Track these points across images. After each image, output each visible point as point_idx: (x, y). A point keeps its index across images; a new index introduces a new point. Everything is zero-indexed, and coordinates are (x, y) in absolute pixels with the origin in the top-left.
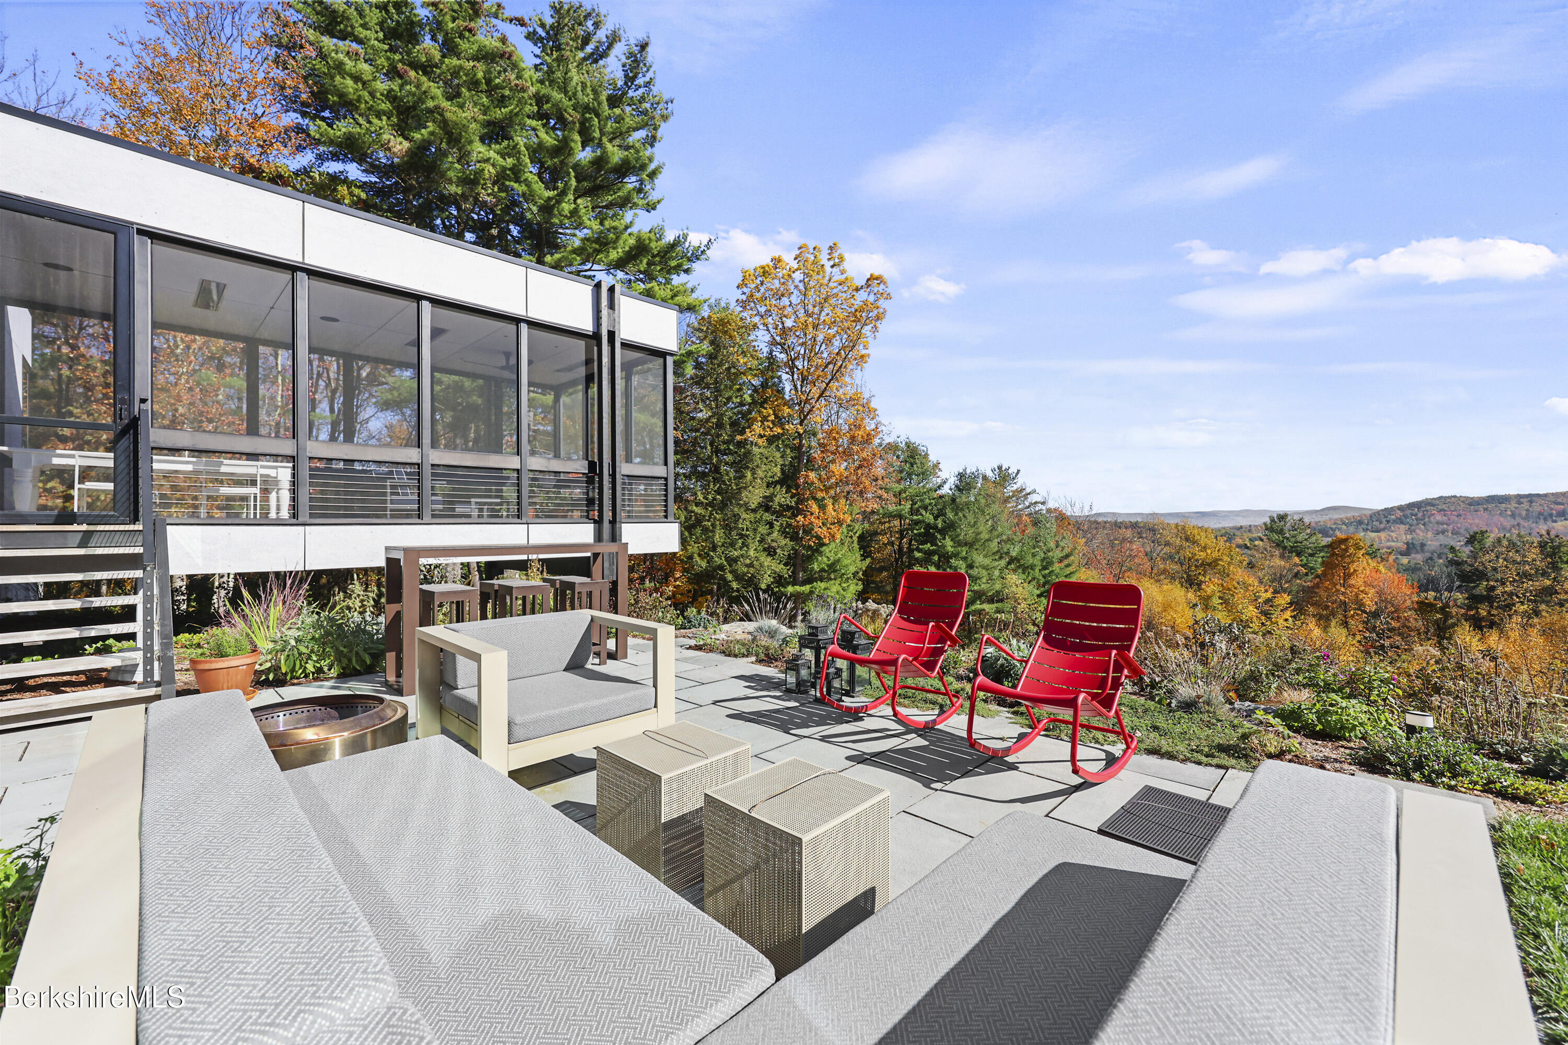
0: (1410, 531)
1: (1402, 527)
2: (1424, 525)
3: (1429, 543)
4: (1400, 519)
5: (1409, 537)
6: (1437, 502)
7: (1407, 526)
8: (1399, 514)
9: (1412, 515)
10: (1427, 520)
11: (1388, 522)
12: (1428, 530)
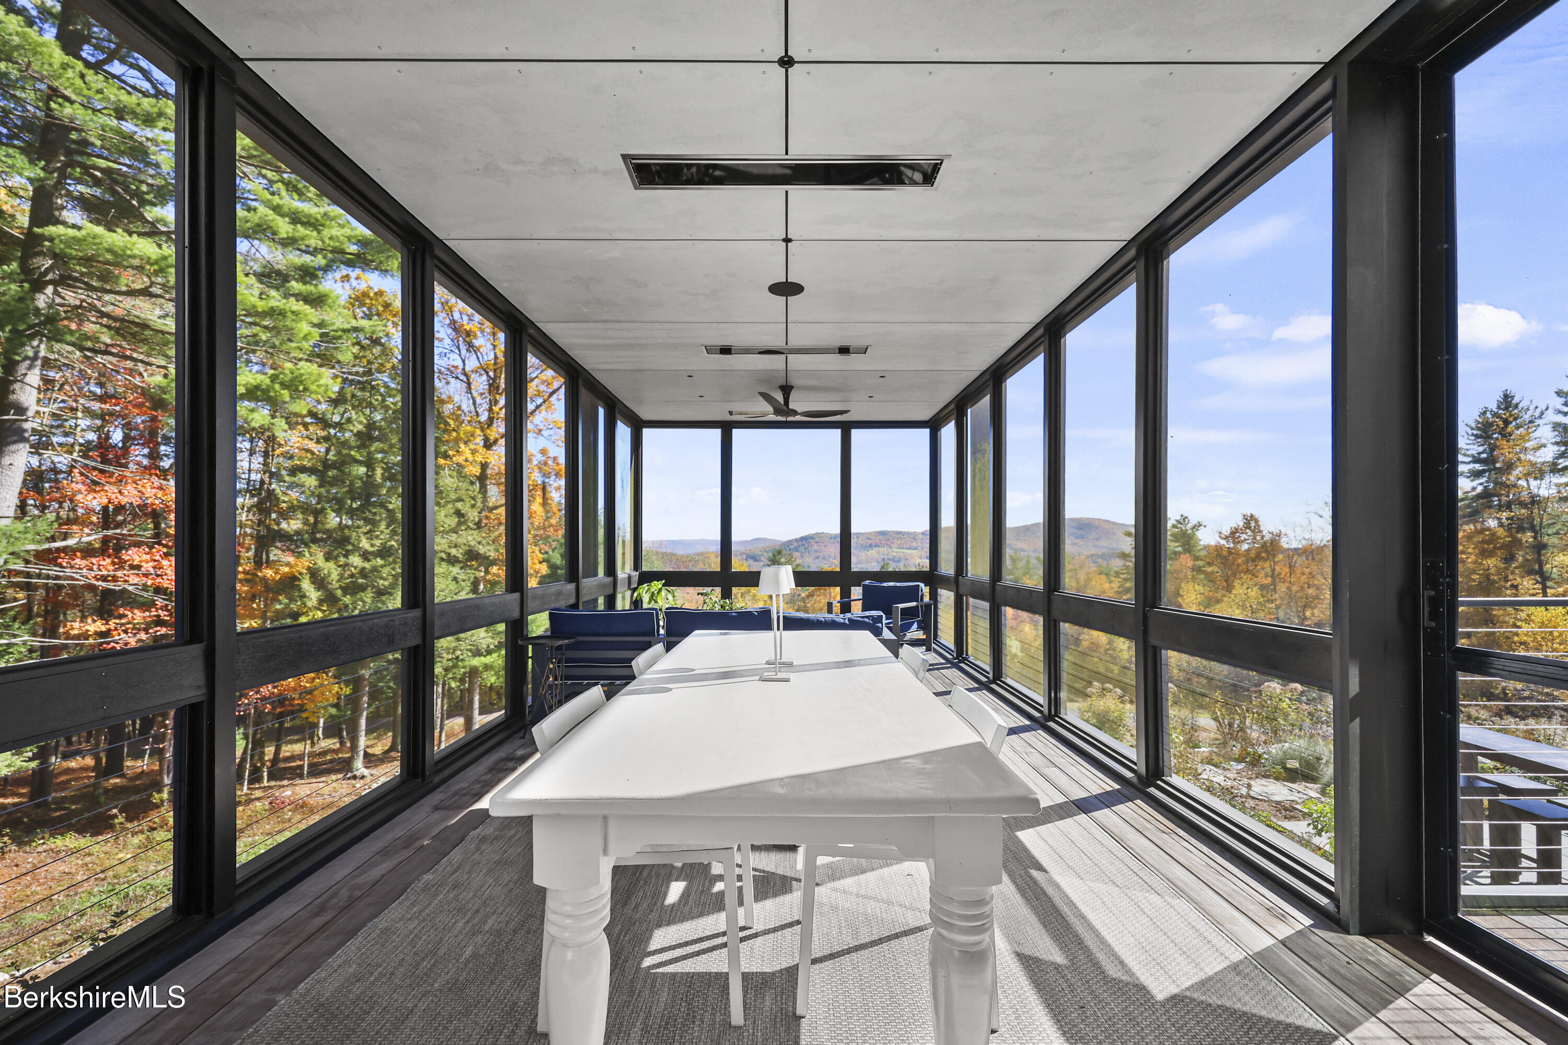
9: (802, 545)
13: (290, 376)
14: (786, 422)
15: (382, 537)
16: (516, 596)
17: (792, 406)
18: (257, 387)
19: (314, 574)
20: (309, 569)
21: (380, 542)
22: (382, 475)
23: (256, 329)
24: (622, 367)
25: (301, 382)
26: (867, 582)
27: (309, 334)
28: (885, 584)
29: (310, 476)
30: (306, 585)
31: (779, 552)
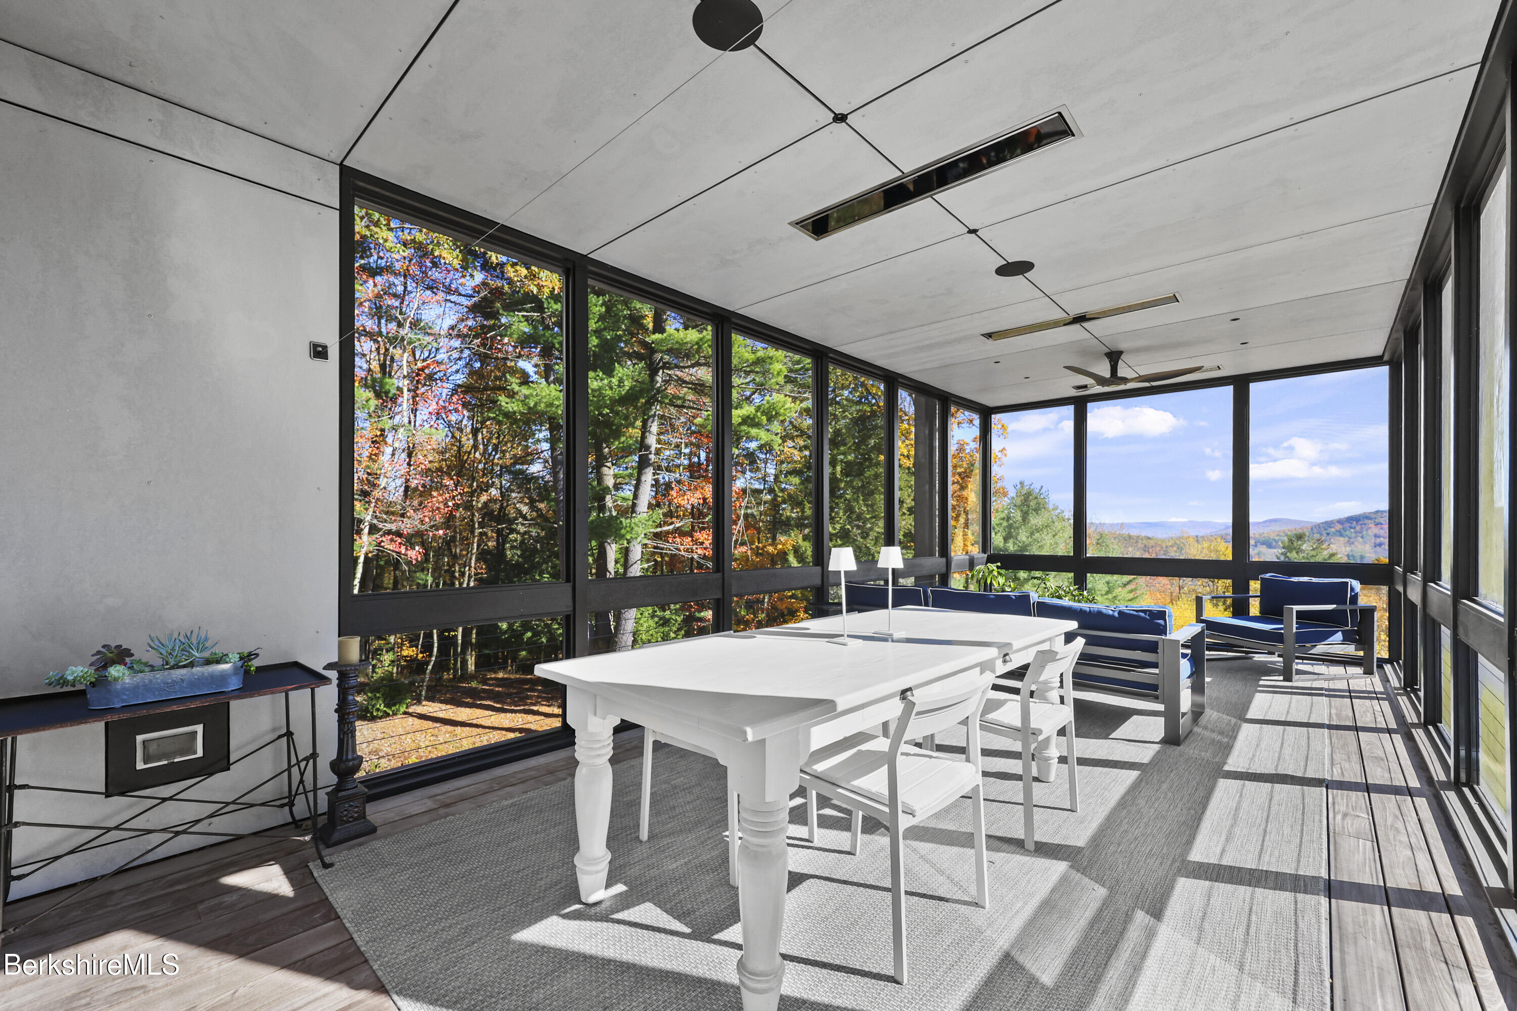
0: (1350, 543)
1: (1342, 539)
2: (1362, 537)
3: (1368, 555)
4: (1339, 532)
5: (1348, 549)
6: (1374, 516)
7: (1347, 539)
8: (1339, 527)
9: (1351, 528)
10: (1364, 533)
11: (1328, 534)
12: (1366, 543)
13: (767, 406)
14: (1152, 387)
15: (841, 522)
16: (819, 568)
17: (1121, 373)
18: (748, 417)
19: (796, 550)
20: (793, 546)
21: (840, 525)
22: (841, 471)
23: (752, 376)
24: (928, 366)
25: (774, 408)
26: (1268, 576)
27: (781, 370)
28: (1295, 579)
29: (795, 477)
30: (791, 559)
31: (1300, 537)
